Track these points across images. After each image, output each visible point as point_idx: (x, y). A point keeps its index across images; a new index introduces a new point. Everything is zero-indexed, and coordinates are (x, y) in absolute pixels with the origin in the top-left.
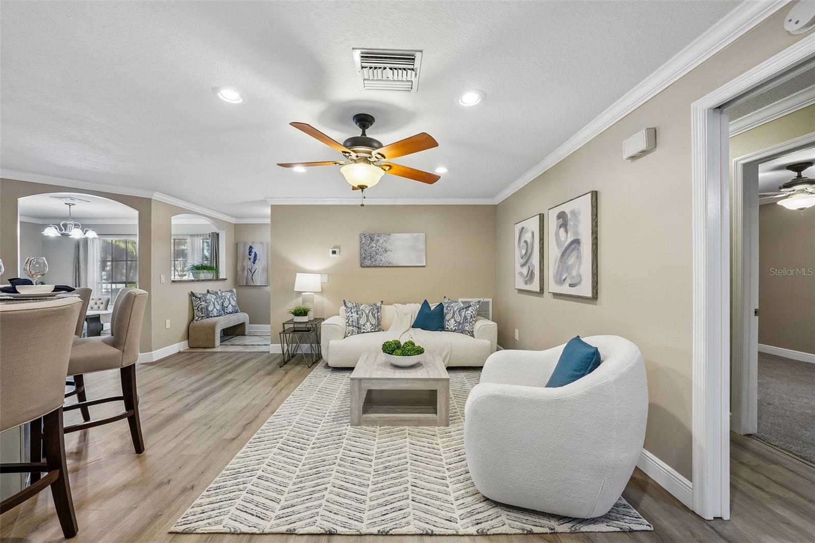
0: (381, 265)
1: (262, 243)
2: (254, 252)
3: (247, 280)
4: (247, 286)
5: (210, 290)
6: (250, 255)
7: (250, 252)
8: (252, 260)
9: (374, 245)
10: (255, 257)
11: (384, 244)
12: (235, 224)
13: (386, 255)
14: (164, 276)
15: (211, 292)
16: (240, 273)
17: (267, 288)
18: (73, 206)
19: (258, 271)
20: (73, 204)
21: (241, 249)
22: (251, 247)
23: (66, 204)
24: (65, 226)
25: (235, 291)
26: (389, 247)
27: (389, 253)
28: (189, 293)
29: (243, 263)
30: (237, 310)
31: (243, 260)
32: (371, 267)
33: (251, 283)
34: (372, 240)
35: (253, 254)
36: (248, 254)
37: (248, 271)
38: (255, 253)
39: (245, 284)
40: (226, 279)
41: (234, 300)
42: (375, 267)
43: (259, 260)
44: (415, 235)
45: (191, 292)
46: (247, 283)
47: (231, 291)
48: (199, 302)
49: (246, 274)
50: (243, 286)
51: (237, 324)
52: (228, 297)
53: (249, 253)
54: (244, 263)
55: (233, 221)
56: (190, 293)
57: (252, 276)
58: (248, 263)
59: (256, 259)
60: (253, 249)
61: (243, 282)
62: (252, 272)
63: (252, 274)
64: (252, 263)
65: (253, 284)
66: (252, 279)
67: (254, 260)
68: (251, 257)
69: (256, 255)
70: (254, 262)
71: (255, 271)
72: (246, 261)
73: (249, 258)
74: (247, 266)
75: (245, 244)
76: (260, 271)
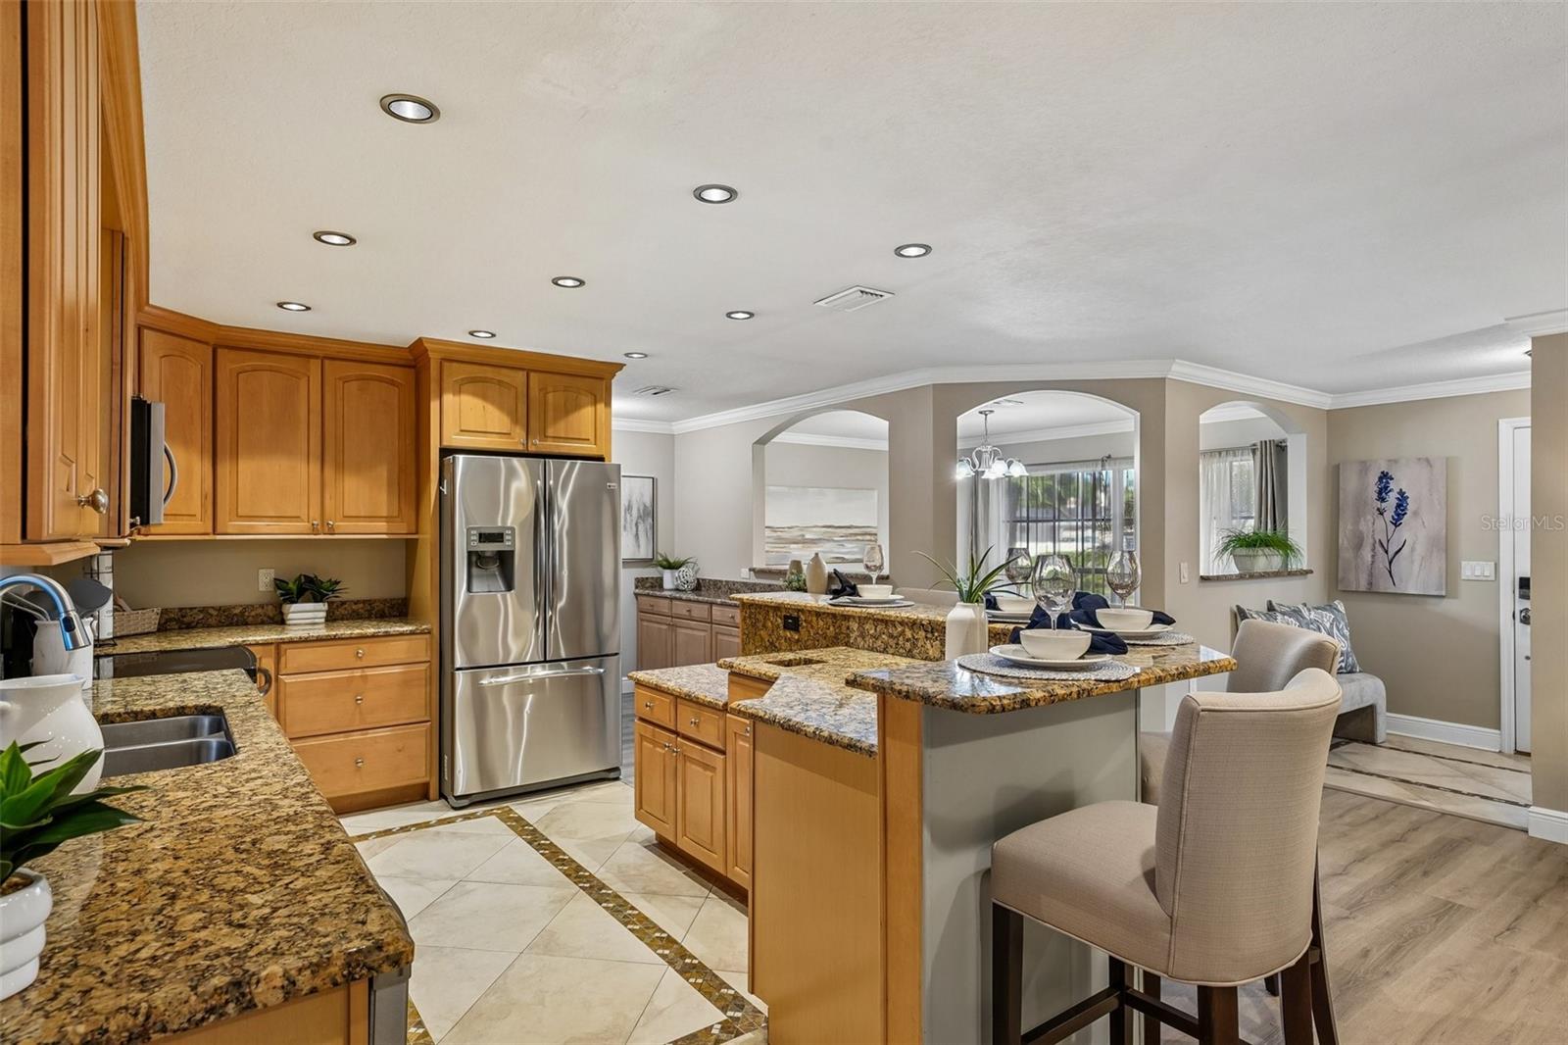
1: (1427, 461)
2: (1396, 490)
3: (1371, 575)
4: (1372, 592)
5: (1274, 604)
6: (1382, 500)
7: (1382, 493)
8: (1389, 514)
10: (1398, 506)
12: (1328, 411)
14: (1186, 564)
15: (1277, 608)
16: (1346, 554)
17: (1445, 602)
18: (992, 414)
19: (1413, 550)
20: (992, 411)
21: (1350, 483)
22: (1385, 477)
23: (981, 413)
24: (979, 455)
25: (1341, 608)
28: (1231, 610)
29: (1357, 523)
30: (1353, 666)
31: (1358, 516)
33: (1385, 585)
35: (1392, 499)
36: (1375, 496)
37: (1373, 549)
38: (1401, 493)
39: (1363, 586)
40: (1312, 572)
41: (1343, 636)
43: (1416, 514)
45: (1238, 607)
46: (1370, 584)
47: (1330, 608)
49: (1370, 559)
50: (1357, 592)
51: (1357, 707)
52: (1328, 625)
53: (1380, 493)
54: (1362, 522)
55: (1327, 402)
56: (1235, 609)
57: (1390, 563)
58: (1374, 524)
59: (1402, 510)
60: (1391, 482)
61: (1358, 580)
62: (1391, 553)
63: (1390, 557)
64: (1389, 523)
65: (1392, 590)
66: (1390, 572)
67: (1398, 515)
68: (1384, 505)
69: (1402, 499)
70: (1397, 522)
71: (1400, 549)
72: (1369, 517)
73: (1378, 509)
74: (1371, 533)
75: (1364, 467)
76: (1420, 549)
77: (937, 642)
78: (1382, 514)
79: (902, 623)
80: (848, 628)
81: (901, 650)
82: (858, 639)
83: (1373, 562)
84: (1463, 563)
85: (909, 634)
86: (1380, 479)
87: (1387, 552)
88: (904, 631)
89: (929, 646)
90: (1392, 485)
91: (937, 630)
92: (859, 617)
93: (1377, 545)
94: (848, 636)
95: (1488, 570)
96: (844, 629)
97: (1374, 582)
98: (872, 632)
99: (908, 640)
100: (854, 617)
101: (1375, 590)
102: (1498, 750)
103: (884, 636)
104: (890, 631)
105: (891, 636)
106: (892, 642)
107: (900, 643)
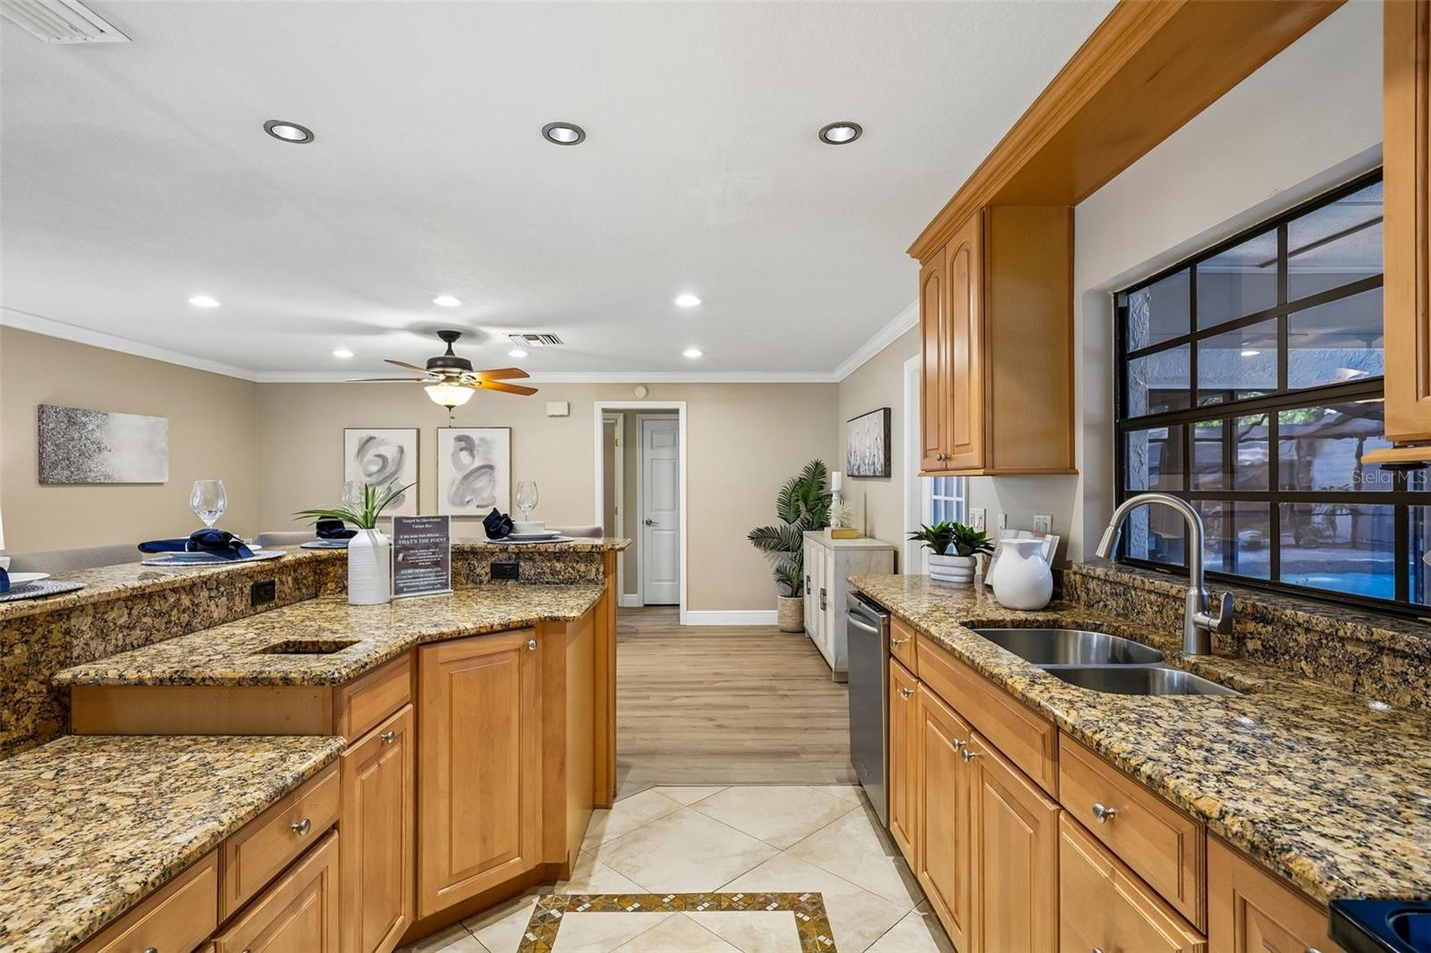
0: (90, 481)
9: (76, 436)
11: (97, 434)
13: (98, 458)
26: (106, 442)
27: (106, 454)
32: (70, 484)
34: (72, 422)
42: (76, 484)
44: (153, 419)
77: (224, 599)
79: (174, 590)
80: (67, 632)
81: (175, 629)
82: (93, 644)
85: (186, 601)
88: (179, 599)
89: (213, 607)
91: (223, 584)
92: (94, 605)
94: (67, 647)
96: (56, 638)
98: (121, 622)
99: (184, 611)
100: (82, 609)
103: (145, 620)
104: (157, 607)
105: (159, 614)
106: (161, 623)
107: (173, 619)
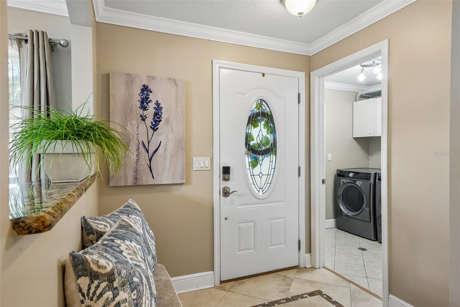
1: (175, 81)
2: (154, 101)
3: (136, 171)
4: (137, 185)
6: (144, 108)
7: (144, 102)
8: (150, 120)
10: (156, 114)
12: (97, 22)
17: (183, 188)
19: (165, 149)
22: (145, 89)
31: (126, 119)
33: (147, 180)
35: (151, 108)
36: (139, 104)
37: (138, 150)
38: (158, 104)
39: (130, 181)
43: (167, 121)
46: (136, 179)
48: (109, 294)
49: (135, 158)
50: (126, 186)
53: (142, 102)
57: (150, 160)
58: (138, 128)
59: (159, 118)
60: (150, 94)
61: (126, 176)
62: (151, 152)
63: (150, 155)
64: (149, 128)
65: (152, 182)
66: (150, 168)
67: (155, 121)
68: (145, 113)
69: (158, 108)
70: (154, 128)
71: (157, 149)
72: (134, 122)
73: (141, 116)
74: (136, 136)
75: (130, 79)
76: (170, 148)
78: (144, 120)
83: (138, 160)
84: (194, 159)
86: (143, 90)
87: (148, 151)
90: (151, 97)
93: (141, 146)
95: (208, 163)
97: (138, 176)
101: (139, 184)
102: (213, 286)
